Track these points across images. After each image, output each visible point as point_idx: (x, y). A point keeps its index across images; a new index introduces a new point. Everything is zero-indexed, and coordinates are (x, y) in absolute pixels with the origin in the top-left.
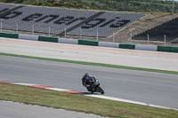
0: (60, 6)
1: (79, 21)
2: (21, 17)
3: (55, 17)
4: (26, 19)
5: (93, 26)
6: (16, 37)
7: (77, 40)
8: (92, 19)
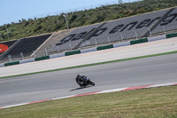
0: (135, 14)
1: (157, 21)
2: (107, 31)
3: (135, 23)
4: (112, 32)
5: (170, 21)
6: (112, 47)
7: (165, 36)
8: (166, 16)
